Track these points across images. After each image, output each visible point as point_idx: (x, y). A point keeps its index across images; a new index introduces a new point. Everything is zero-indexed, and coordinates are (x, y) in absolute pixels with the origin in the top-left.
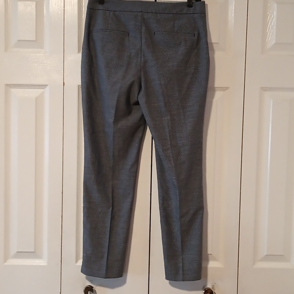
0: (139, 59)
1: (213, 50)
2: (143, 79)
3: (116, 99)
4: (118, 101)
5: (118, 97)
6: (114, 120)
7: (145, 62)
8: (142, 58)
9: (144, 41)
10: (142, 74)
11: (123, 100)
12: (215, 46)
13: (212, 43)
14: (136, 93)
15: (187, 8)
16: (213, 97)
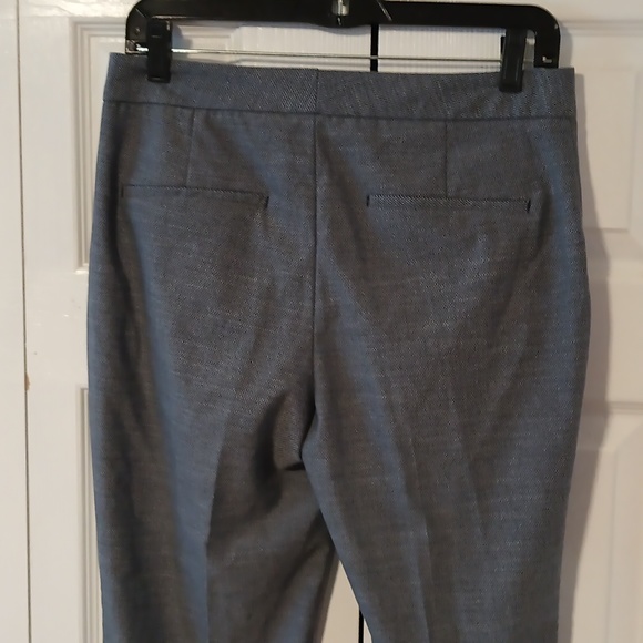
0: (308, 304)
1: (603, 256)
2: (320, 386)
3: (214, 460)
4: (223, 470)
5: (224, 455)
6: (211, 535)
7: (331, 315)
8: (319, 304)
9: (323, 233)
10: (318, 363)
11: (242, 464)
12: (611, 242)
13: (597, 232)
14: (295, 436)
15: (497, 96)
16: (599, 437)
